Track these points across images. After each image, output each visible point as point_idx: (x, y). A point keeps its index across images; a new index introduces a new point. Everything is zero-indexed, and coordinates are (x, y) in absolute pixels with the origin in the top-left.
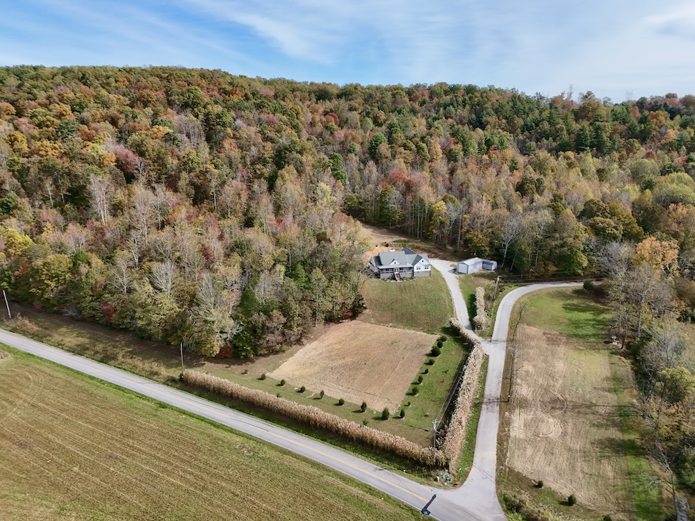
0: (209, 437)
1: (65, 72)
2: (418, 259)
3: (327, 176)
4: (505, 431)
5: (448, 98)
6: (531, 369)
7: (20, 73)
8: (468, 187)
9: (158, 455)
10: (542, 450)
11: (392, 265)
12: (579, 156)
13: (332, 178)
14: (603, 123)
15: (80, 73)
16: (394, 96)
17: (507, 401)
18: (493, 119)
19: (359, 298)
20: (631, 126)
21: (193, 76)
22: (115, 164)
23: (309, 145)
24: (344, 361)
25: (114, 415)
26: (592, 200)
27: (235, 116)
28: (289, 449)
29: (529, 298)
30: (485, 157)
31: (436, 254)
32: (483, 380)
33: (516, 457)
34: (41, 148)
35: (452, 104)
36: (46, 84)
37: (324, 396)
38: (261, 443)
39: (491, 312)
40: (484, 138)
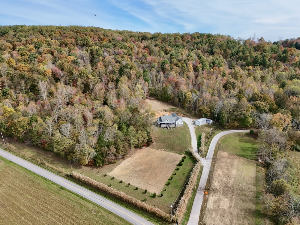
0: (79, 204)
1: (34, 28)
2: (178, 119)
3: (141, 80)
4: (205, 205)
5: (198, 40)
6: (221, 173)
7: (15, 29)
8: (202, 85)
9: (57, 213)
10: (219, 215)
11: (166, 122)
12: (255, 68)
13: (144, 81)
14: (266, 53)
15: (40, 29)
16: (175, 39)
17: (208, 189)
18: (218, 50)
19: (150, 138)
20: (279, 55)
21: (87, 31)
22: (51, 74)
23: (135, 64)
24: (141, 168)
25: (41, 192)
26: (256, 93)
27: (104, 50)
28: (112, 211)
29: (225, 138)
30: (212, 70)
31: (187, 115)
32: (199, 179)
33: (208, 218)
34: (20, 67)
35: (200, 43)
36: (26, 34)
37: (130, 185)
38: (100, 208)
39: (207, 145)
40: (212, 60)
